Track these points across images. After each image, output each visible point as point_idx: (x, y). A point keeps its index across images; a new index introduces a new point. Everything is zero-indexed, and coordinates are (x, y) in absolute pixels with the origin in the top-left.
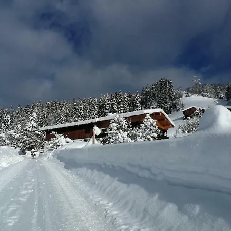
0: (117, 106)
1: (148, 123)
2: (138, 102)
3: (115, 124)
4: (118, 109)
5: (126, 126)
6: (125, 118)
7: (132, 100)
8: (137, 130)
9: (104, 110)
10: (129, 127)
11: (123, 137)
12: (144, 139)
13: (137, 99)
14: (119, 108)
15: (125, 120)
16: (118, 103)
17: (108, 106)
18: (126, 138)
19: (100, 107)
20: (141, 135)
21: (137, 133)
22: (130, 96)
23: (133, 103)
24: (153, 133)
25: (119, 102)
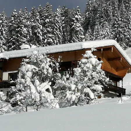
0: (42, 31)
1: (88, 65)
2: (78, 25)
3: (30, 67)
4: (43, 36)
5: (50, 70)
6: (50, 55)
7: (69, 21)
8: (68, 79)
9: (18, 36)
10: (55, 71)
11: (40, 93)
12: (79, 94)
13: (77, 19)
14: (45, 34)
15: (49, 60)
16: (44, 25)
17: (25, 29)
18: (45, 94)
19: (11, 31)
20: (73, 87)
21: (67, 84)
22: (65, 14)
23: (71, 26)
24: (96, 83)
25: (45, 23)
